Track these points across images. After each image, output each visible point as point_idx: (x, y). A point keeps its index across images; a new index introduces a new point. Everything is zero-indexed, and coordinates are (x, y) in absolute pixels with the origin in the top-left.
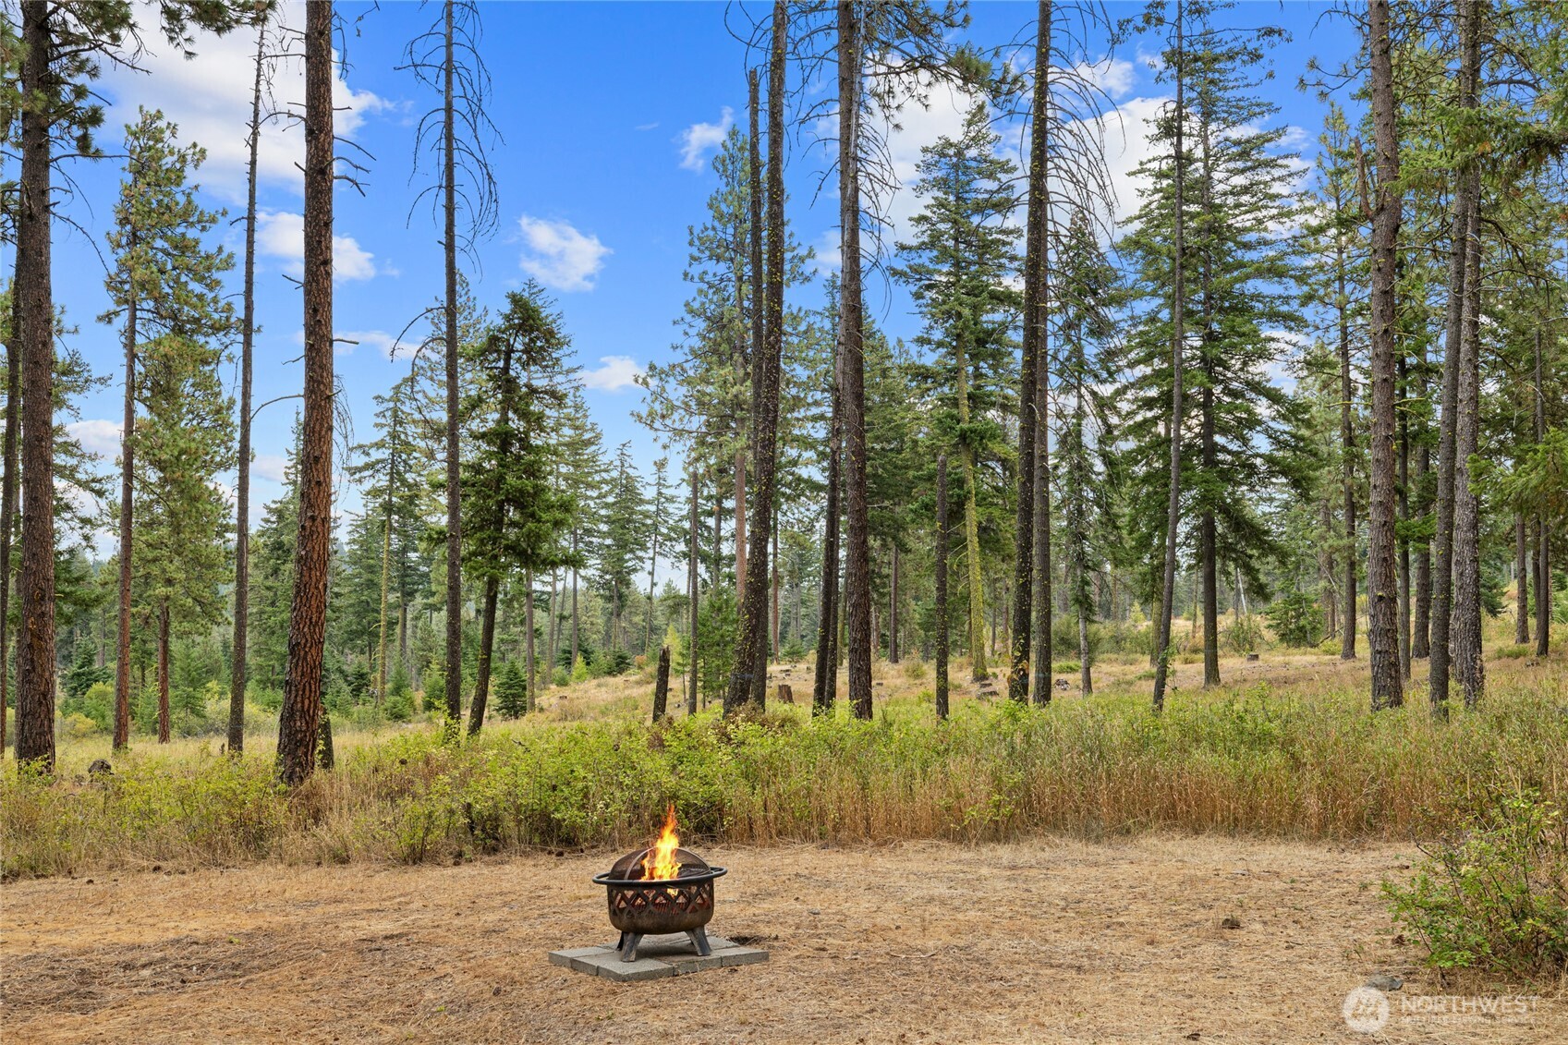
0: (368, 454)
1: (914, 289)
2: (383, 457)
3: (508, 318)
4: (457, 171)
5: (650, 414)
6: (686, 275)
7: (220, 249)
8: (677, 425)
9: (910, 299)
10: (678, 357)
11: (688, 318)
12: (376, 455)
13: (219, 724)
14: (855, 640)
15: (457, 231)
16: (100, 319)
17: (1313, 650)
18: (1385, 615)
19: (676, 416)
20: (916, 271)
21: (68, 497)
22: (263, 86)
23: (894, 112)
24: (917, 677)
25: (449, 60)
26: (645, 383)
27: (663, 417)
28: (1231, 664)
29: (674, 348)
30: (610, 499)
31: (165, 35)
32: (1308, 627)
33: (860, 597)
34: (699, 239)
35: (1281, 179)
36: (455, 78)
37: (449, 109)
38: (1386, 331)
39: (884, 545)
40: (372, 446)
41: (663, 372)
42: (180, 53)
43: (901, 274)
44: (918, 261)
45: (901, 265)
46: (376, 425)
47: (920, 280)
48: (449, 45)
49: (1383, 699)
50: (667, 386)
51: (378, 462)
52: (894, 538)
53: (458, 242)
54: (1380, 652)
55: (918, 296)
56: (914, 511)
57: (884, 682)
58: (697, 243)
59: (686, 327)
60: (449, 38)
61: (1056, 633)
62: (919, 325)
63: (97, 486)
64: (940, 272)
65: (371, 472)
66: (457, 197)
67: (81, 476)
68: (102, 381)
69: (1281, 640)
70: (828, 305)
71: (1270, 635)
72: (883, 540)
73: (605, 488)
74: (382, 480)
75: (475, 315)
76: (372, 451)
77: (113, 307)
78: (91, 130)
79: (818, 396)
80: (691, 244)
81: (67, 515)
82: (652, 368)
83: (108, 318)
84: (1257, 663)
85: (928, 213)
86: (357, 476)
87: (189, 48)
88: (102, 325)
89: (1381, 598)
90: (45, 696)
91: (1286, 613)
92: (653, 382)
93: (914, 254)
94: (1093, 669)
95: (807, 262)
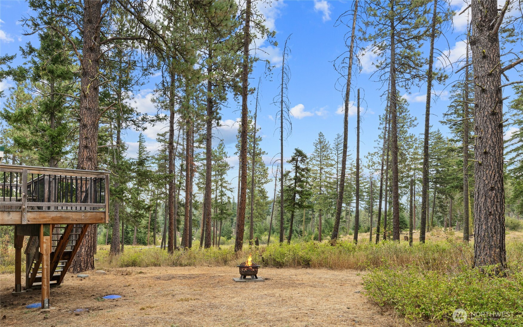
1: (449, 126)
3: (296, 154)
4: (283, 124)
5: (368, 166)
6: (379, 128)
7: (259, 137)
8: (376, 168)
9: (449, 129)
10: (376, 150)
11: (379, 140)
13: (265, 242)
14: (394, 225)
15: (283, 136)
16: (235, 154)
19: (376, 165)
20: (449, 121)
21: (225, 193)
22: (258, 104)
23: (409, 89)
25: (282, 100)
26: (367, 158)
27: (371, 166)
29: (375, 148)
30: (367, 186)
31: (234, 99)
33: (396, 214)
34: (383, 119)
36: (283, 104)
37: (282, 111)
39: (446, 197)
41: (372, 154)
42: (237, 102)
43: (444, 122)
44: (451, 118)
48: (282, 97)
50: (373, 158)
53: (284, 139)
55: (451, 128)
58: (382, 120)
60: (282, 95)
63: (231, 190)
66: (283, 129)
67: (228, 188)
68: (232, 167)
72: (446, 196)
73: (365, 184)
75: (326, 143)
77: (237, 151)
78: (219, 121)
80: (380, 120)
81: (225, 196)
82: (369, 153)
83: (236, 153)
87: (238, 101)
88: (235, 155)
90: (209, 234)
92: (370, 157)
93: (449, 116)
94: (513, 234)
95: (415, 121)
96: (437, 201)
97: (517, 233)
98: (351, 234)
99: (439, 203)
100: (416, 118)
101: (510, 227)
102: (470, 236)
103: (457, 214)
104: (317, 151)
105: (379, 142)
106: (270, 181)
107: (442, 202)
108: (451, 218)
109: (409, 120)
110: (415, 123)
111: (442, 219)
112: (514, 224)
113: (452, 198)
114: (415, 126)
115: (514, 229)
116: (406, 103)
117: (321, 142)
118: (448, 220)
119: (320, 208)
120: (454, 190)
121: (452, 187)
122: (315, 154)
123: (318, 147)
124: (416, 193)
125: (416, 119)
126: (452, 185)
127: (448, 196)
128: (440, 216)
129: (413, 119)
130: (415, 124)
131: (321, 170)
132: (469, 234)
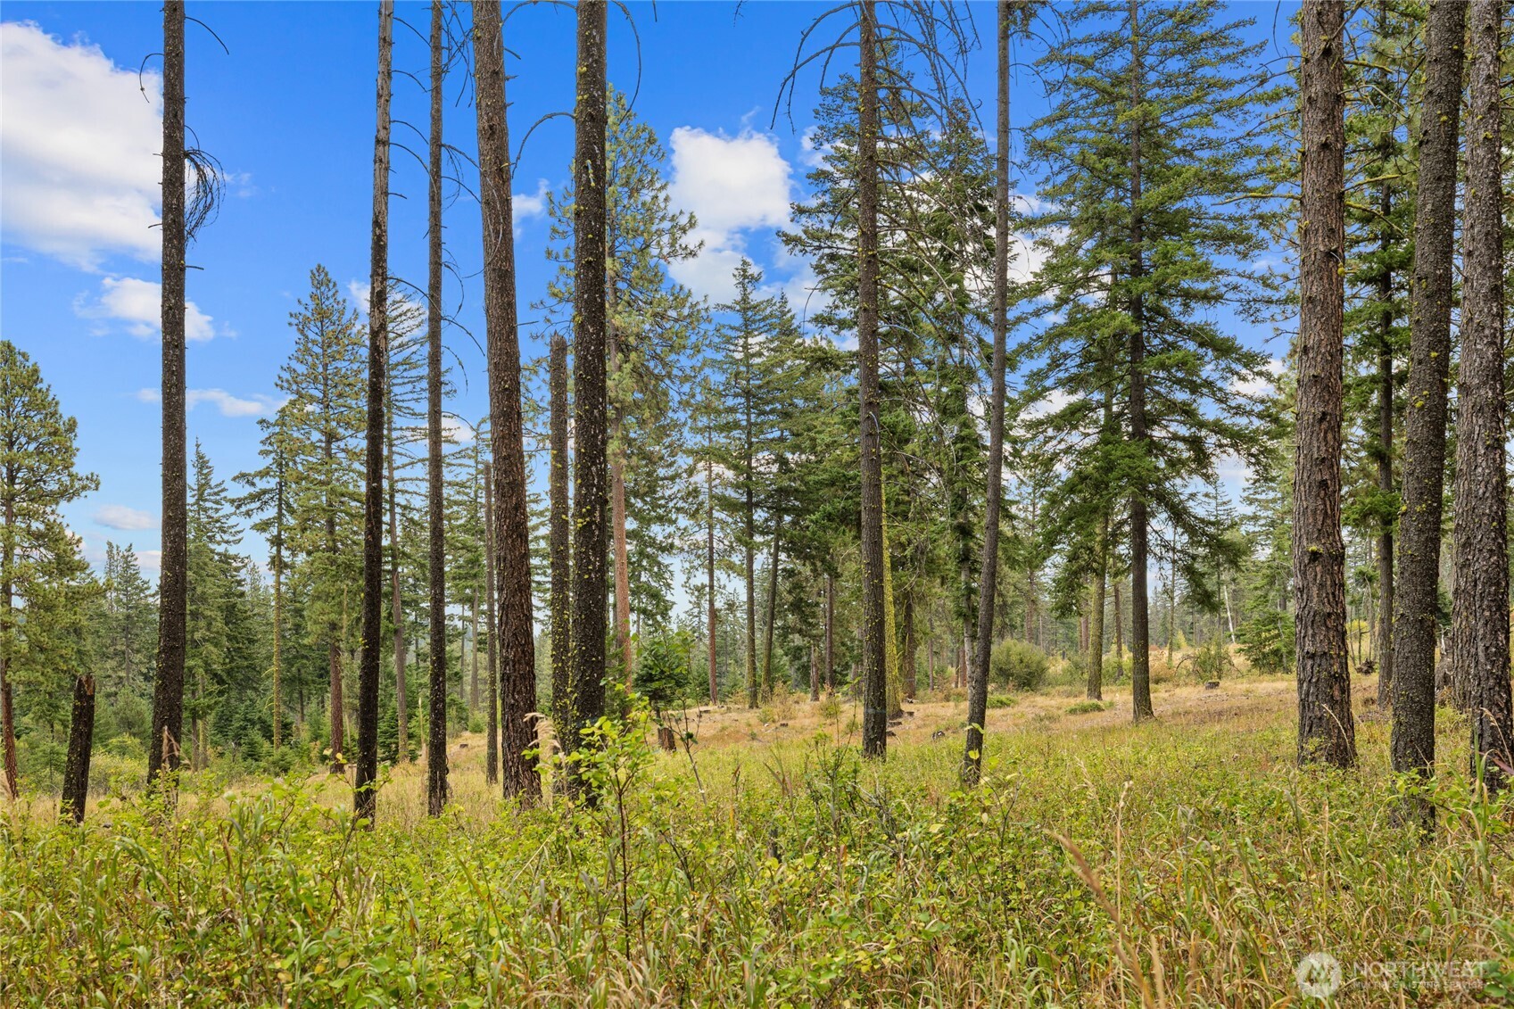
0: (253, 484)
1: (813, 260)
2: (268, 487)
6: (549, 253)
9: (812, 272)
11: (551, 302)
12: (262, 484)
17: (1285, 676)
18: (1322, 586)
20: (814, 238)
24: (830, 715)
28: (1185, 694)
32: (1284, 650)
35: (1228, 58)
38: (1327, 52)
39: (815, 571)
40: (255, 476)
43: (797, 241)
44: (816, 225)
45: (795, 230)
46: (262, 453)
47: (819, 248)
49: (1313, 743)
51: (264, 492)
52: (823, 561)
54: (1312, 656)
55: (818, 267)
56: (816, 522)
57: (791, 723)
58: (560, 214)
59: (546, 312)
61: (994, 663)
62: (822, 302)
64: (843, 239)
65: (258, 504)
69: (1254, 666)
70: (739, 298)
71: (1240, 661)
74: (271, 512)
75: (344, 321)
76: (257, 480)
79: (730, 402)
80: (553, 214)
84: (1217, 691)
85: (828, 167)
86: (243, 509)
89: (1315, 556)
91: (1259, 634)
93: (813, 218)
94: (1027, 703)
95: (690, 233)
96: (784, 585)
97: (1040, 700)
98: (477, 730)
99: (790, 592)
100: (692, 217)
101: (1019, 677)
102: (893, 717)
103: (852, 640)
104: (308, 351)
105: (553, 312)
106: (84, 488)
107: (802, 588)
108: (831, 652)
109: (666, 225)
110: (690, 239)
111: (805, 659)
112: (1027, 666)
113: (835, 575)
114: (693, 254)
115: (1029, 685)
116: (654, 148)
117: (322, 315)
118: (822, 660)
119: (333, 616)
120: (836, 530)
121: (829, 517)
122: (301, 369)
123: (311, 336)
124: (715, 556)
125: (692, 223)
126: (829, 508)
127: (819, 564)
128: (799, 649)
129: (683, 221)
130: (691, 247)
131: (329, 442)
132: (889, 710)
